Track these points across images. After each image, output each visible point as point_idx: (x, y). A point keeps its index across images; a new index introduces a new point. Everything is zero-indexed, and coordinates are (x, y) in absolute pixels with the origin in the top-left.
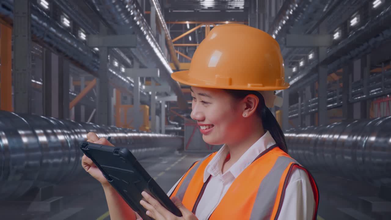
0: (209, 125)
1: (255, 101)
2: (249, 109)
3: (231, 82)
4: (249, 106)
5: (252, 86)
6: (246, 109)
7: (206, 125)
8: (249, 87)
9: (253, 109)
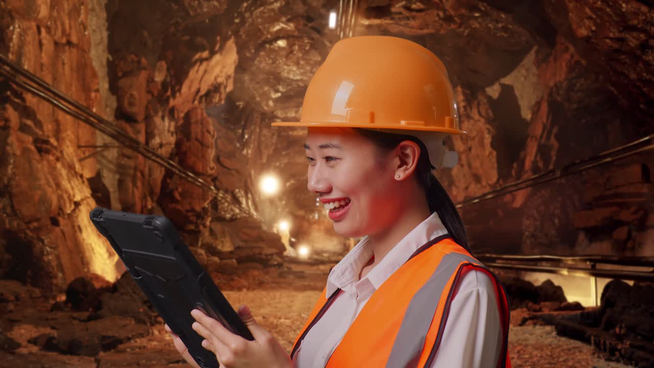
0: (339, 200)
1: (412, 152)
2: (404, 167)
3: (372, 117)
4: (403, 163)
5: (409, 124)
6: (400, 166)
7: (334, 201)
8: (403, 124)
9: (411, 167)
